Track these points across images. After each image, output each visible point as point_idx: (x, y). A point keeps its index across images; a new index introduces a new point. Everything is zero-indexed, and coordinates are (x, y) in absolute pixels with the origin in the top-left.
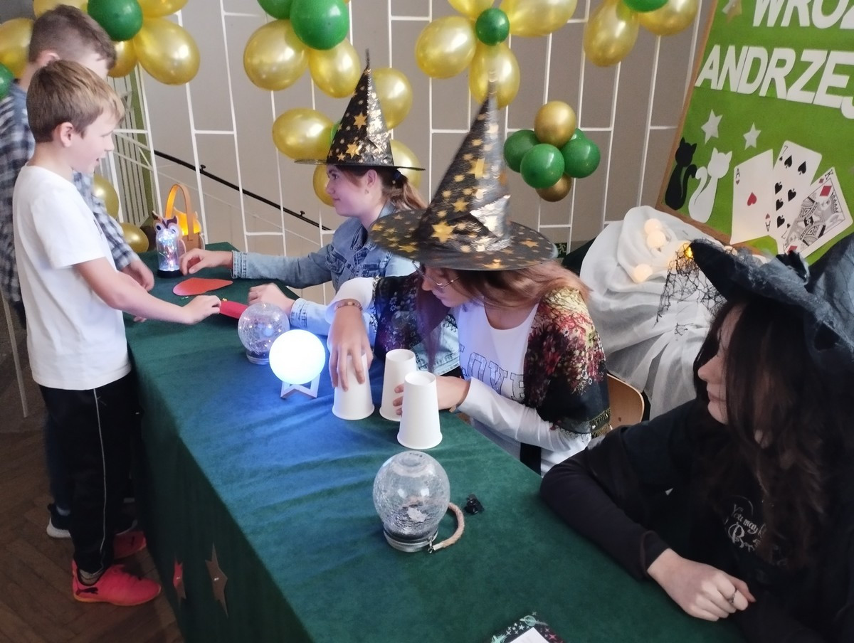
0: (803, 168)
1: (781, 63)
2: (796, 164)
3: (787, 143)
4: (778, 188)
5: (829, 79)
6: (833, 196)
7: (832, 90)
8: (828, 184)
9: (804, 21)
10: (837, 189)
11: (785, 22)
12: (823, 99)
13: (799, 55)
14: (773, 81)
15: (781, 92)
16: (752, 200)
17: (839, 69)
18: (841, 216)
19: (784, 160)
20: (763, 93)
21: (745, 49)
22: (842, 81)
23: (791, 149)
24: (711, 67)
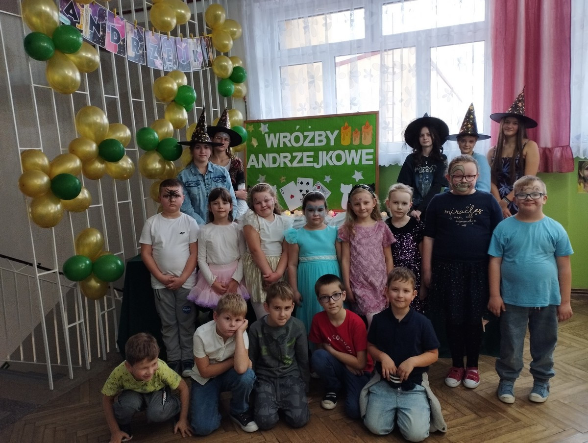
0: (308, 183)
1: (285, 157)
2: (305, 183)
3: (298, 178)
4: (301, 191)
5: (305, 159)
6: (322, 188)
7: (308, 162)
8: (319, 185)
9: (289, 145)
10: (322, 185)
11: (282, 146)
12: (305, 164)
13: (292, 155)
14: (284, 162)
15: (289, 165)
16: (292, 197)
17: (308, 156)
18: (327, 192)
19: (300, 183)
20: (282, 165)
21: (267, 155)
22: (311, 159)
23: (300, 180)
24: (253, 161)
